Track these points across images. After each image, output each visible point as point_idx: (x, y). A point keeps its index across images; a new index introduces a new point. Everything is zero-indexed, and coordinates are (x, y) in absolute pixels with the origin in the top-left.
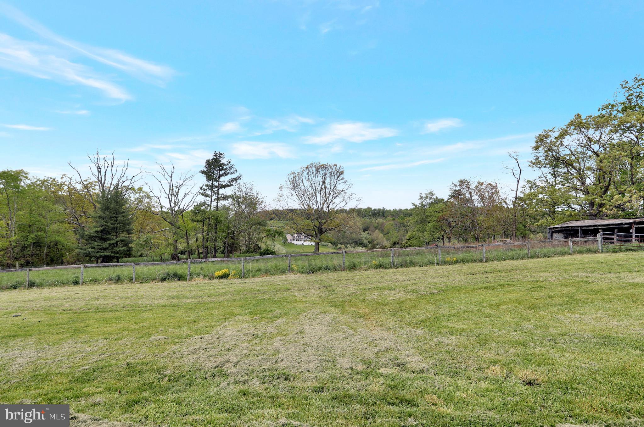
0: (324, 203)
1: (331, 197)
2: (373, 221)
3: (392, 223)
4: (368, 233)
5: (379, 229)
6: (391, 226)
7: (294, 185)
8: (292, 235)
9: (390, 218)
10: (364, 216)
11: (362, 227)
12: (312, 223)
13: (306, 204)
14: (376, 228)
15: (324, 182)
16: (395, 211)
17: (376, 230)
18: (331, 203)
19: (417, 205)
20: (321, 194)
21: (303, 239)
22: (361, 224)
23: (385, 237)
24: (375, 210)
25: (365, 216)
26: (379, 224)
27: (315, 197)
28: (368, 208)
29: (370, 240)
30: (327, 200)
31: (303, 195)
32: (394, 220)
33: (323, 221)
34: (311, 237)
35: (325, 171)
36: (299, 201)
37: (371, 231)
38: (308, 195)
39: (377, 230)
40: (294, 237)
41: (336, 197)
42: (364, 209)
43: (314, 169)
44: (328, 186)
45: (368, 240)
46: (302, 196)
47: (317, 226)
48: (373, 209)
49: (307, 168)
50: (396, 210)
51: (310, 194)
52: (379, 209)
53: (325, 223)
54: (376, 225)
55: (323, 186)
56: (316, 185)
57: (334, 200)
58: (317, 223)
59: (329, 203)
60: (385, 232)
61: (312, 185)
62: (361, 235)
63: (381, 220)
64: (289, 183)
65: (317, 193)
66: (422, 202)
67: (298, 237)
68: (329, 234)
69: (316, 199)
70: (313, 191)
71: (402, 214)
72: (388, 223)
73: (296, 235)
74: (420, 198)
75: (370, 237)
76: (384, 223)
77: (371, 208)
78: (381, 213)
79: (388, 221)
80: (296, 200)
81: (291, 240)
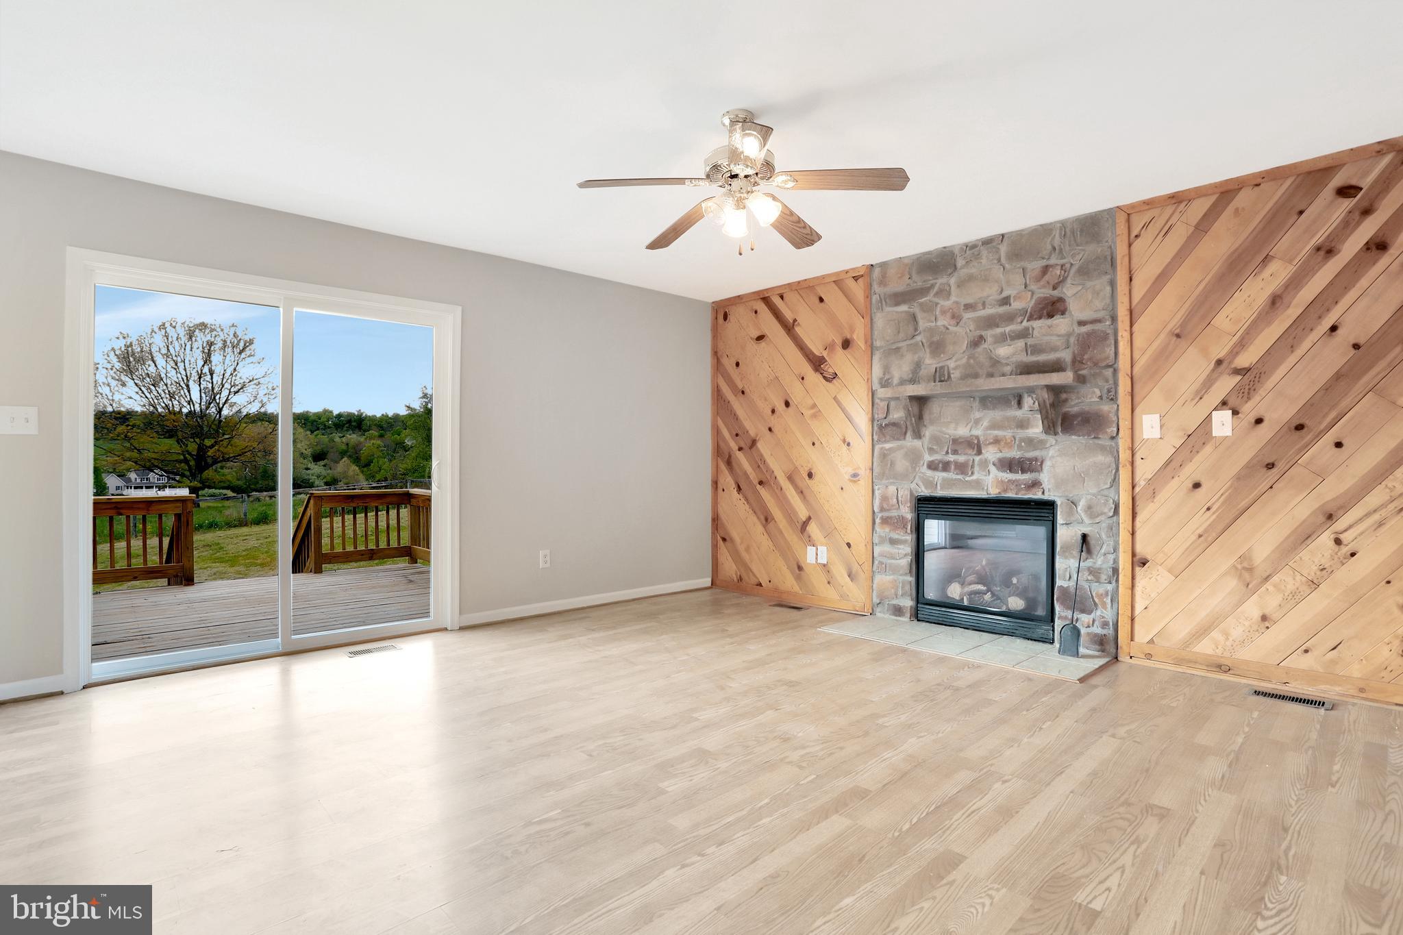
0: (210, 404)
1: (225, 393)
2: (337, 439)
3: (379, 442)
4: (324, 466)
5: (350, 457)
6: (375, 450)
7: (130, 362)
8: (121, 476)
9: (374, 432)
10: (315, 428)
11: (309, 452)
12: (181, 447)
13: (163, 405)
14: (343, 454)
15: (207, 361)
16: (385, 417)
17: (342, 458)
18: (227, 405)
19: (415, 410)
20: (200, 385)
21: (154, 483)
22: (306, 447)
23: (362, 472)
24: (339, 416)
25: (318, 429)
26: (350, 445)
27: (186, 391)
28: (325, 411)
29: (328, 479)
30: (217, 397)
31: (152, 385)
32: (381, 436)
33: (208, 442)
34: (178, 478)
35: (208, 338)
36: (145, 400)
37: (332, 460)
38: (166, 385)
39: (345, 459)
40: (129, 480)
41: (236, 393)
42: (315, 414)
43: (182, 332)
44: (218, 370)
45: (325, 480)
46: (152, 387)
47: (193, 453)
48: (336, 413)
49: (163, 327)
50: (387, 416)
51: (172, 384)
52: (350, 415)
53: (212, 446)
54: (344, 447)
55: (206, 370)
56: (187, 365)
57: (234, 399)
58: (192, 447)
59: (221, 406)
60: (363, 460)
61: (176, 365)
62: (307, 469)
63: (354, 436)
64: (114, 360)
65: (191, 383)
66: (427, 403)
67: (138, 481)
68: (226, 471)
69: (187, 394)
70: (181, 379)
71: (400, 424)
72: (369, 444)
73: (133, 476)
74: (421, 395)
75: (328, 474)
76: (360, 443)
77: (331, 412)
78: (356, 423)
79: (370, 439)
80: (137, 397)
81: (118, 488)
